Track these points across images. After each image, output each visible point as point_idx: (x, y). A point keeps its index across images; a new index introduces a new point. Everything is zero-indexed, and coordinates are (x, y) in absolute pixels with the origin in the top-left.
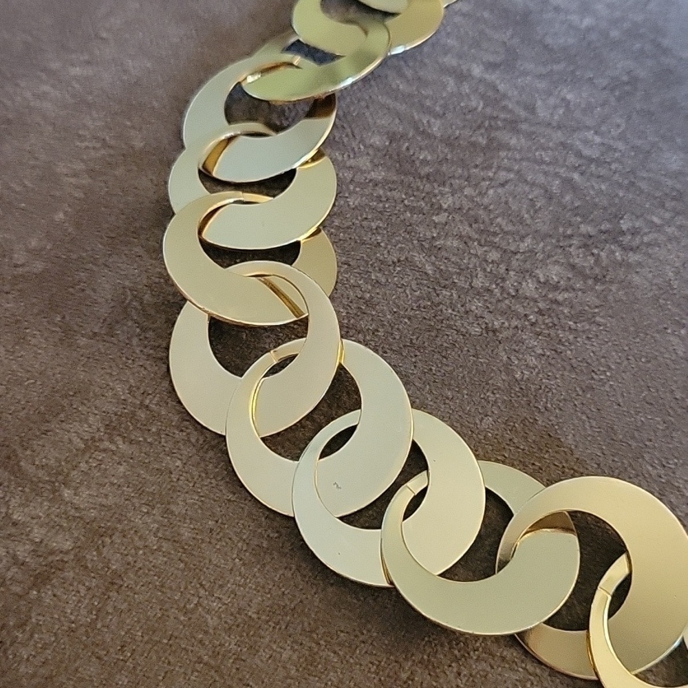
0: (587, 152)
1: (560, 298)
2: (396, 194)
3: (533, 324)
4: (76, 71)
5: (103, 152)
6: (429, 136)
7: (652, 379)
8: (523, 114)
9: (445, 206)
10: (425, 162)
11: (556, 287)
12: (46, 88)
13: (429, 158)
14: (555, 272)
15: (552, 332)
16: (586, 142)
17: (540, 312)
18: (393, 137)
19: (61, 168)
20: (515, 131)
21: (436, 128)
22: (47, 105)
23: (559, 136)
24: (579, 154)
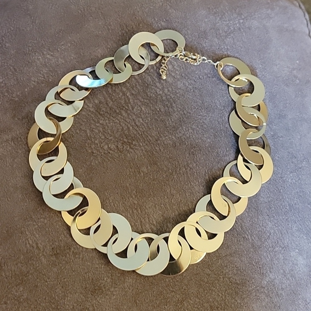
0: (137, 123)
1: (110, 152)
2: (92, 115)
3: (101, 155)
4: (48, 56)
5: (42, 79)
6: (108, 105)
7: (118, 177)
8: (131, 108)
9: (100, 122)
10: (103, 111)
11: (111, 150)
12: (40, 57)
13: (104, 110)
14: (113, 146)
15: (104, 158)
16: (139, 121)
17: (105, 153)
18: (100, 102)
19: (33, 79)
20: (126, 112)
21: (110, 104)
22: (38, 62)
23: (134, 117)
24: (135, 123)
